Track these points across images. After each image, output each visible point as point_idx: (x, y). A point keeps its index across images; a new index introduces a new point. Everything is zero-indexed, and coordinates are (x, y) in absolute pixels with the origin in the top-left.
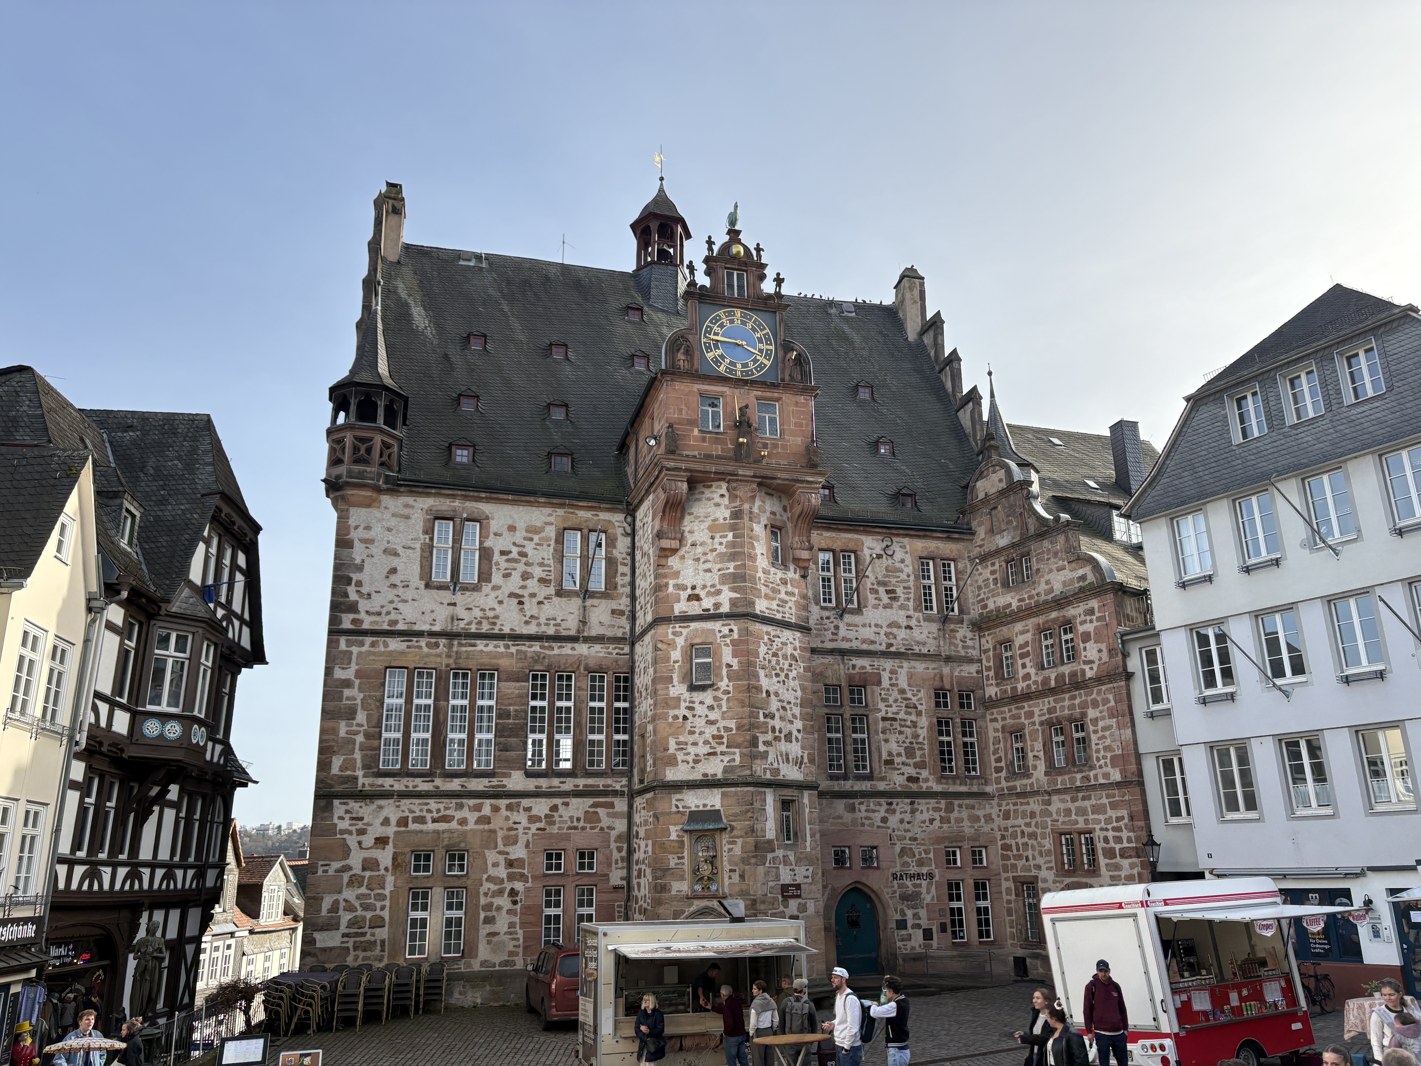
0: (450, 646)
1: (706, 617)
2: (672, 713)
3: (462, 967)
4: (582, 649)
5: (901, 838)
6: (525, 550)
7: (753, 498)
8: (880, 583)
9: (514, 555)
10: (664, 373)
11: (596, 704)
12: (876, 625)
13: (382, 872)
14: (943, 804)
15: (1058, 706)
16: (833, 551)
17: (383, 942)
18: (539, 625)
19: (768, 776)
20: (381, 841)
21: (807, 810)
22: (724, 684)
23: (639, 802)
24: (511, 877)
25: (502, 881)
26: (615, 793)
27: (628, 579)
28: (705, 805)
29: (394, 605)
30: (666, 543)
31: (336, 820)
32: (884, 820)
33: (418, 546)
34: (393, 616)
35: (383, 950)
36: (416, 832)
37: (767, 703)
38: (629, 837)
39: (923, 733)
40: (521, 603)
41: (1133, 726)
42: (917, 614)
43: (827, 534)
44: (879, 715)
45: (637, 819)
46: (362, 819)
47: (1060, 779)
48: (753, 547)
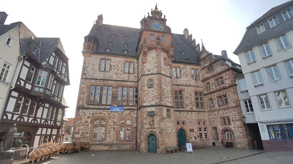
0: (103, 82)
1: (151, 74)
2: (145, 92)
3: (103, 142)
4: (128, 83)
5: (190, 119)
6: (118, 65)
7: (161, 52)
8: (184, 73)
9: (116, 66)
10: (143, 30)
11: (131, 93)
12: (184, 80)
13: (89, 123)
14: (197, 113)
15: (220, 93)
16: (175, 67)
17: (88, 137)
18: (120, 78)
19: (164, 104)
20: (89, 117)
21: (172, 112)
22: (155, 87)
23: (139, 111)
24: (114, 125)
25: (112, 126)
26: (134, 110)
27: (137, 71)
28: (151, 110)
29: (93, 74)
30: (143, 61)
31: (80, 113)
32: (186, 116)
33: (98, 64)
34: (93, 76)
35: (88, 138)
36: (95, 116)
37: (164, 90)
38: (137, 118)
39: (193, 100)
41: (238, 95)
42: (191, 79)
43: (174, 64)
44: (185, 97)
45: (138, 114)
46: (85, 113)
47: (221, 107)
48: (161, 61)
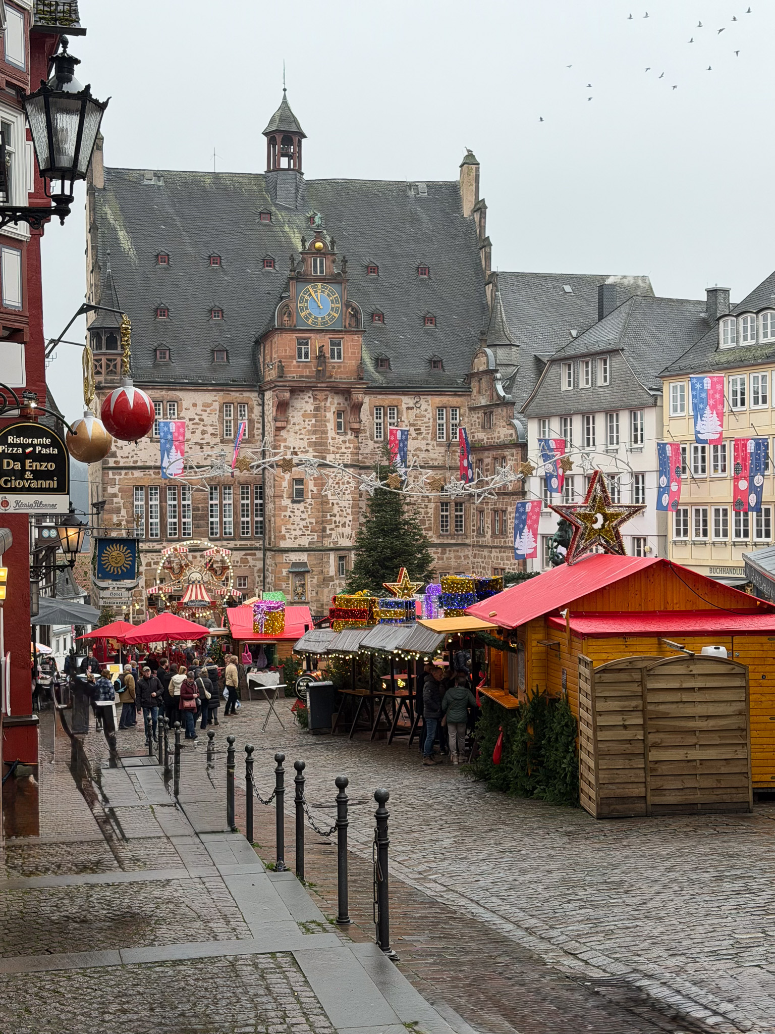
1: (300, 465)
2: (283, 514)
4: (236, 472)
6: (202, 417)
7: (326, 399)
8: (411, 425)
9: (197, 421)
10: (277, 329)
11: (245, 502)
13: (141, 588)
14: (440, 550)
15: (498, 502)
16: (383, 407)
19: (332, 545)
20: (139, 574)
21: (353, 561)
22: (309, 501)
23: (268, 553)
26: (256, 549)
27: (260, 431)
28: (299, 560)
29: (135, 452)
30: (279, 424)
34: (135, 458)
37: (332, 509)
38: (264, 570)
39: (431, 511)
40: (202, 448)
42: (433, 442)
43: (379, 397)
45: (268, 561)
47: (496, 540)
48: (326, 426)
